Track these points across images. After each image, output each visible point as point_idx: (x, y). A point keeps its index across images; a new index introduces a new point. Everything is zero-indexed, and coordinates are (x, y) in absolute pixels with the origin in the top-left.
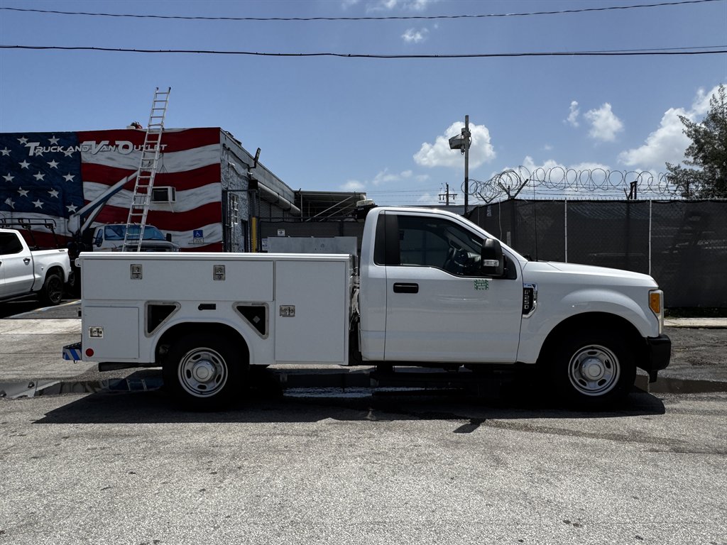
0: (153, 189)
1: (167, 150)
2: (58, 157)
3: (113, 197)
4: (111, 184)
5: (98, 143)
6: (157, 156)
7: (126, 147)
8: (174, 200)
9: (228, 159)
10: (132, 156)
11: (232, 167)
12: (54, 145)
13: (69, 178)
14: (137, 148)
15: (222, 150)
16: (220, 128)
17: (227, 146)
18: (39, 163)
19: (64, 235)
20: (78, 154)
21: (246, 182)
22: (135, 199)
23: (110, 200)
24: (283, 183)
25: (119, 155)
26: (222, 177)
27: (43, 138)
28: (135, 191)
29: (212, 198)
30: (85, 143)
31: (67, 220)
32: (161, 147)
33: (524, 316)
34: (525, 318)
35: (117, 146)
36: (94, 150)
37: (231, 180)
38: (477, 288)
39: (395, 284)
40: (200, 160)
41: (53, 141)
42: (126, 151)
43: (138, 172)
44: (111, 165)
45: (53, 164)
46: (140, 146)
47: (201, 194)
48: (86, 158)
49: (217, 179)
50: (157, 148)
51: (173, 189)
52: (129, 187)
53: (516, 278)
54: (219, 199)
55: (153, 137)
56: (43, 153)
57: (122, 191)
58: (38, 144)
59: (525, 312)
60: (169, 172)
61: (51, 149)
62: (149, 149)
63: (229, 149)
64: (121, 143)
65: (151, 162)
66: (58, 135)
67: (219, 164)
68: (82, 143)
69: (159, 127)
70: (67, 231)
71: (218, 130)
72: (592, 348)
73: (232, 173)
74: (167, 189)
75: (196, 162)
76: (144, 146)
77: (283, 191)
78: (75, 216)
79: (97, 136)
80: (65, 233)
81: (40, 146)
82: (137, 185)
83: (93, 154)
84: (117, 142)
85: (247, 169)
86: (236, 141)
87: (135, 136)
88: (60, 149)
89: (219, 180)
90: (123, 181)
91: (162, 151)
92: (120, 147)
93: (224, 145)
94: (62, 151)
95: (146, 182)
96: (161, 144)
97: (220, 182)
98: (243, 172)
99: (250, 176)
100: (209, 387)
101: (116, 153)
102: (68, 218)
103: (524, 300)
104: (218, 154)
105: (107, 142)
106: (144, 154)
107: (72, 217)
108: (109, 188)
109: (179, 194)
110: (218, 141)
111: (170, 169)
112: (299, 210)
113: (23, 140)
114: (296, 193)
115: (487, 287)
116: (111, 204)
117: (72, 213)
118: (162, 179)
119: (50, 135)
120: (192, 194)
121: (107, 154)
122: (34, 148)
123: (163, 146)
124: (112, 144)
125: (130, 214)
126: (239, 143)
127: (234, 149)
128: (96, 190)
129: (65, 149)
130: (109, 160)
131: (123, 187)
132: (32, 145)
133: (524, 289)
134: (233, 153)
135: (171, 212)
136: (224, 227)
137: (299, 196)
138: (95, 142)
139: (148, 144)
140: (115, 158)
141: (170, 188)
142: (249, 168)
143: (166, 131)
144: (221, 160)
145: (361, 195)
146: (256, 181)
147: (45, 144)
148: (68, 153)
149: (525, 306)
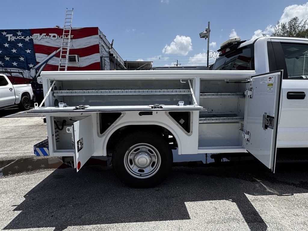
0: (69, 56)
1: (74, 38)
2: (22, 41)
3: (50, 60)
4: (49, 54)
5: (41, 35)
6: (69, 40)
7: (54, 36)
8: (78, 61)
9: (102, 42)
10: (57, 41)
11: (104, 47)
12: (20, 35)
13: (28, 51)
14: (60, 37)
15: (99, 38)
16: (97, 28)
17: (101, 37)
18: (13, 44)
19: (28, 78)
20: (31, 40)
21: (108, 55)
22: (61, 60)
23: (49, 62)
25: (51, 40)
26: (100, 51)
27: (14, 32)
28: (61, 57)
29: (96, 60)
30: (34, 34)
31: (29, 71)
32: (71, 37)
35: (50, 36)
36: (39, 38)
37: (103, 53)
39: (288, 93)
40: (89, 42)
41: (19, 33)
42: (54, 39)
43: (61, 48)
44: (47, 45)
45: (20, 45)
46: (61, 36)
47: (91, 58)
48: (36, 42)
50: (69, 37)
51: (78, 56)
52: (57, 55)
54: (99, 61)
55: (67, 32)
56: (15, 39)
57: (54, 58)
58: (12, 35)
61: (18, 38)
62: (65, 37)
64: (52, 35)
65: (67, 44)
66: (21, 31)
67: (98, 45)
68: (33, 34)
69: (70, 27)
70: (30, 76)
73: (103, 49)
74: (75, 56)
75: (88, 44)
76: (63, 36)
77: (121, 60)
78: (33, 69)
79: (40, 31)
80: (29, 77)
81: (13, 36)
82: (61, 54)
83: (39, 40)
84: (50, 34)
86: (104, 35)
87: (58, 31)
88: (23, 38)
89: (98, 52)
90: (54, 53)
91: (71, 39)
92: (52, 37)
93: (100, 36)
94: (24, 38)
95: (66, 52)
96: (71, 35)
97: (99, 53)
98: (107, 50)
99: (110, 52)
100: (147, 171)
101: (50, 40)
102: (30, 70)
104: (98, 40)
105: (45, 34)
106: (63, 39)
107: (31, 70)
108: (48, 56)
109: (80, 59)
110: (97, 34)
111: (76, 47)
113: (4, 33)
114: (124, 62)
116: (49, 64)
117: (31, 68)
118: (72, 51)
119: (17, 31)
120: (87, 59)
121: (46, 40)
122: (11, 37)
123: (72, 36)
124: (48, 35)
125: (59, 67)
127: (104, 38)
128: (42, 57)
129: (25, 37)
130: (46, 43)
131: (54, 56)
132: (9, 36)
134: (103, 40)
135: (78, 67)
137: (126, 64)
138: (39, 34)
139: (65, 35)
140: (49, 42)
141: (76, 56)
142: (109, 49)
143: (73, 29)
144: (99, 43)
145: (151, 63)
146: (113, 54)
147: (16, 35)
148: (27, 40)
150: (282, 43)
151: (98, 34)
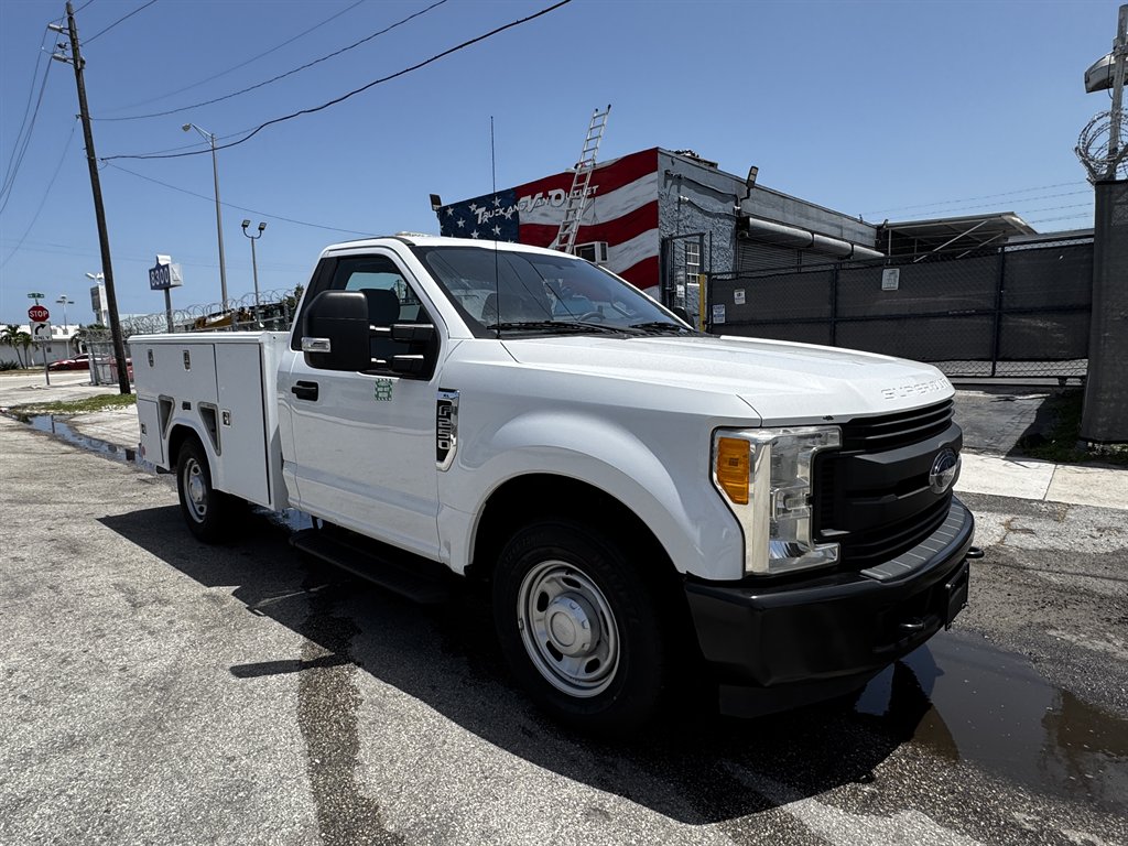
0: (578, 248)
1: (599, 193)
2: (501, 221)
5: (533, 198)
6: (583, 203)
7: (558, 197)
8: (604, 258)
9: (679, 192)
10: (562, 207)
11: (690, 203)
12: (497, 207)
14: (568, 196)
15: (663, 181)
16: (657, 148)
17: (677, 173)
18: (486, 231)
20: (516, 214)
21: (727, 222)
24: (840, 215)
25: (551, 208)
26: (663, 219)
27: (487, 201)
29: (648, 251)
30: (522, 199)
32: (592, 190)
33: (439, 465)
35: (550, 197)
36: (530, 207)
37: (685, 222)
38: (377, 397)
40: (634, 199)
41: (497, 203)
42: (557, 203)
43: (562, 228)
44: (544, 223)
45: (496, 231)
47: (635, 247)
48: (524, 219)
49: (655, 225)
50: (586, 189)
51: (603, 245)
53: (431, 378)
54: (656, 252)
55: (582, 178)
56: (489, 219)
58: (484, 209)
59: (441, 455)
60: (601, 222)
61: (494, 213)
62: (576, 196)
63: (680, 177)
64: (553, 193)
65: (576, 213)
66: (500, 194)
67: (657, 201)
68: (519, 200)
69: (590, 163)
71: (654, 151)
73: (689, 211)
74: (593, 245)
75: (630, 204)
76: (571, 193)
77: (841, 227)
79: (531, 189)
81: (485, 211)
83: (529, 212)
84: (550, 193)
85: (733, 203)
86: (706, 162)
87: (563, 181)
88: (501, 211)
92: (553, 198)
93: (667, 173)
94: (503, 213)
95: (567, 239)
96: (590, 186)
97: (657, 227)
98: (720, 207)
99: (736, 213)
101: (548, 207)
103: (438, 428)
104: (656, 186)
105: (541, 195)
109: (610, 251)
110: (654, 169)
111: (601, 218)
112: (882, 255)
113: (473, 207)
114: (879, 228)
115: (389, 396)
118: (586, 233)
119: (492, 197)
120: (625, 249)
121: (541, 210)
122: (482, 214)
123: (595, 188)
124: (546, 195)
126: (712, 165)
127: (697, 174)
129: (505, 211)
130: (543, 218)
132: (480, 211)
133: (439, 403)
134: (692, 181)
136: (664, 292)
137: (884, 235)
138: (530, 197)
139: (576, 189)
140: (548, 213)
141: (597, 245)
142: (737, 201)
143: (598, 167)
144: (661, 196)
145: (1006, 218)
146: (748, 218)
147: (490, 208)
148: (508, 216)
149: (440, 442)
151: (656, 170)
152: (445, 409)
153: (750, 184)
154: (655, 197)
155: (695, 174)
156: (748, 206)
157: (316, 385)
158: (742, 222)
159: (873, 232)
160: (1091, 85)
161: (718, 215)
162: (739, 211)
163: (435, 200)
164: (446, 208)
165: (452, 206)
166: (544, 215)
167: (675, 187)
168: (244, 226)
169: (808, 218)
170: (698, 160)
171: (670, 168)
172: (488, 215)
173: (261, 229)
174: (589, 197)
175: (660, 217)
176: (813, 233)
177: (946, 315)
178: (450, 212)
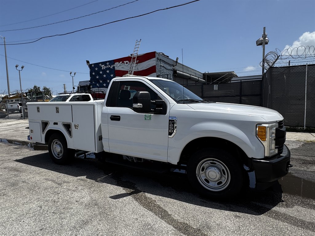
1: (139, 62)
2: (109, 69)
5: (119, 63)
6: (135, 65)
7: (127, 63)
9: (160, 63)
10: (128, 66)
11: (163, 66)
12: (108, 65)
13: (112, 76)
14: (130, 63)
15: (157, 60)
18: (103, 71)
20: (114, 67)
21: (171, 71)
24: (195, 70)
27: (104, 63)
30: (116, 63)
33: (169, 136)
34: (170, 138)
35: (124, 63)
36: (118, 65)
37: (162, 71)
38: (145, 119)
39: (111, 116)
40: (149, 65)
41: (108, 64)
42: (126, 65)
43: (129, 72)
44: (123, 70)
45: (108, 71)
48: (116, 69)
49: (155, 71)
53: (166, 114)
55: (134, 58)
56: (105, 68)
58: (104, 65)
59: (170, 134)
60: (139, 70)
61: (107, 66)
62: (133, 63)
63: (161, 59)
64: (125, 62)
65: (133, 68)
66: (109, 61)
67: (155, 66)
69: (136, 54)
71: (155, 52)
72: (213, 160)
73: (163, 68)
75: (148, 66)
77: (196, 74)
79: (119, 60)
83: (119, 67)
84: (124, 62)
86: (166, 56)
87: (128, 59)
88: (109, 66)
91: (137, 63)
92: (125, 63)
96: (136, 60)
100: (60, 155)
101: (124, 66)
103: (169, 127)
104: (155, 62)
105: (121, 62)
106: (131, 65)
112: (205, 81)
113: (100, 65)
114: (204, 74)
115: (150, 119)
119: (106, 62)
121: (122, 66)
122: (103, 67)
123: (138, 61)
124: (123, 62)
126: (168, 57)
129: (110, 66)
130: (122, 68)
132: (103, 66)
133: (170, 120)
134: (163, 60)
137: (205, 76)
138: (118, 63)
139: (132, 61)
140: (124, 67)
142: (173, 66)
143: (138, 56)
144: (156, 64)
145: (232, 73)
146: (176, 71)
147: (106, 65)
148: (111, 67)
149: (170, 130)
150: (121, 82)
151: (155, 57)
152: (172, 122)
153: (176, 62)
154: (155, 64)
155: (164, 58)
156: (176, 68)
157: (120, 116)
158: (175, 72)
159: (202, 75)
160: (258, 44)
161: (169, 70)
162: (174, 69)
163: (88, 62)
164: (92, 64)
165: (93, 64)
166: (123, 68)
167: (160, 62)
168: (16, 67)
169: (189, 71)
170: (164, 55)
171: (158, 57)
172: (105, 67)
173: (22, 68)
174: (136, 63)
175: (156, 70)
176: (190, 75)
177: (229, 96)
178: (93, 66)
